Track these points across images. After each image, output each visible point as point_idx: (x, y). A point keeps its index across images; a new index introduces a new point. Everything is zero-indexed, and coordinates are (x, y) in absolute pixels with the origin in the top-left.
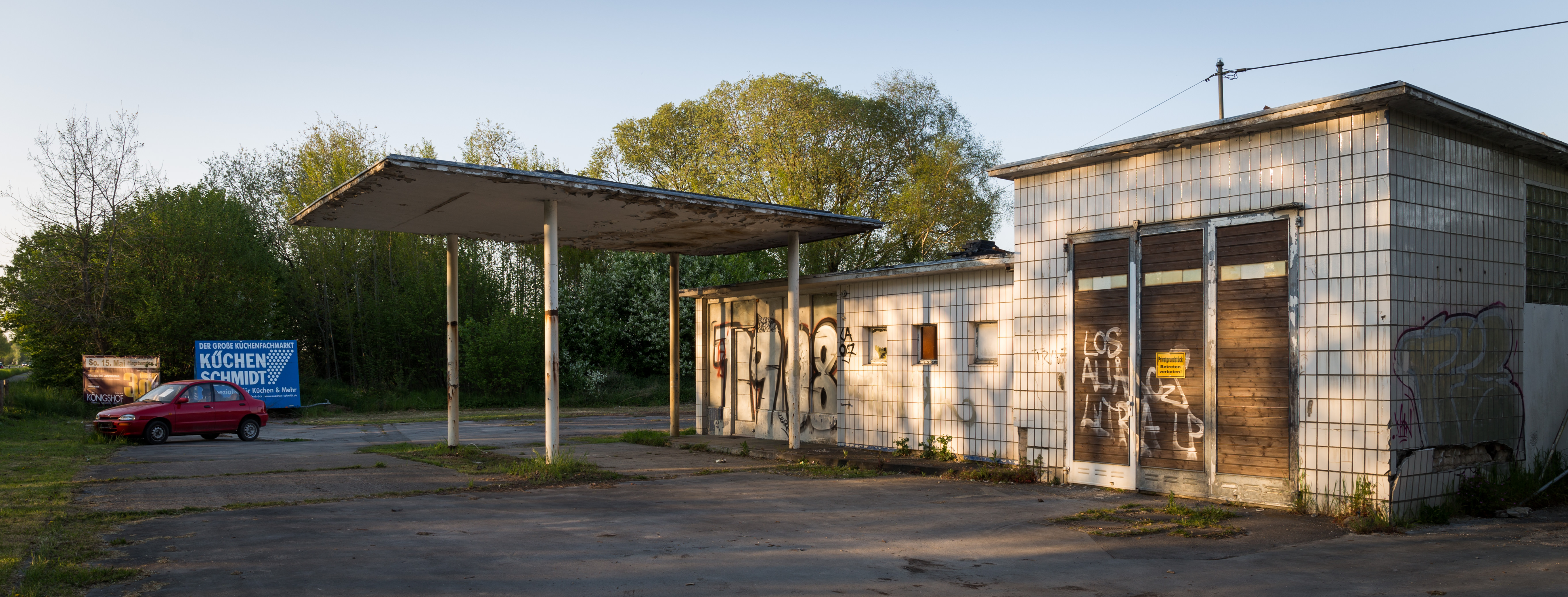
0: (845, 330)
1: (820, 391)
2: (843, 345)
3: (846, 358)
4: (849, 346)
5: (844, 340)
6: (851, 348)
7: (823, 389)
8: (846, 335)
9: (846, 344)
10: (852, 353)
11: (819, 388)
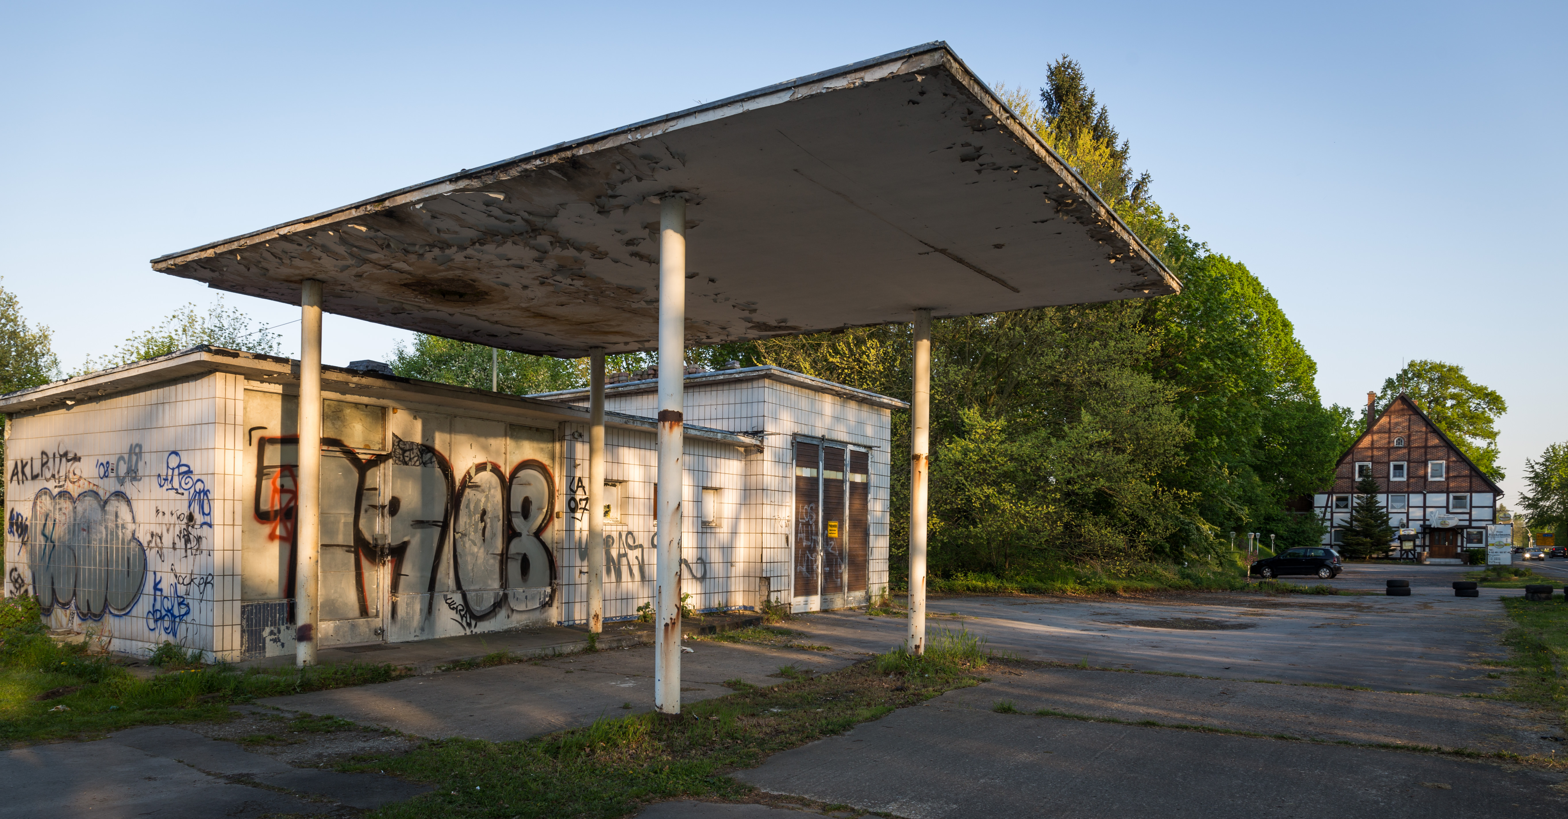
0: (576, 480)
1: (520, 558)
2: (574, 499)
3: (578, 515)
4: (581, 500)
5: (575, 492)
6: (584, 502)
7: (525, 555)
8: (578, 487)
9: (578, 498)
10: (585, 509)
11: (518, 554)
